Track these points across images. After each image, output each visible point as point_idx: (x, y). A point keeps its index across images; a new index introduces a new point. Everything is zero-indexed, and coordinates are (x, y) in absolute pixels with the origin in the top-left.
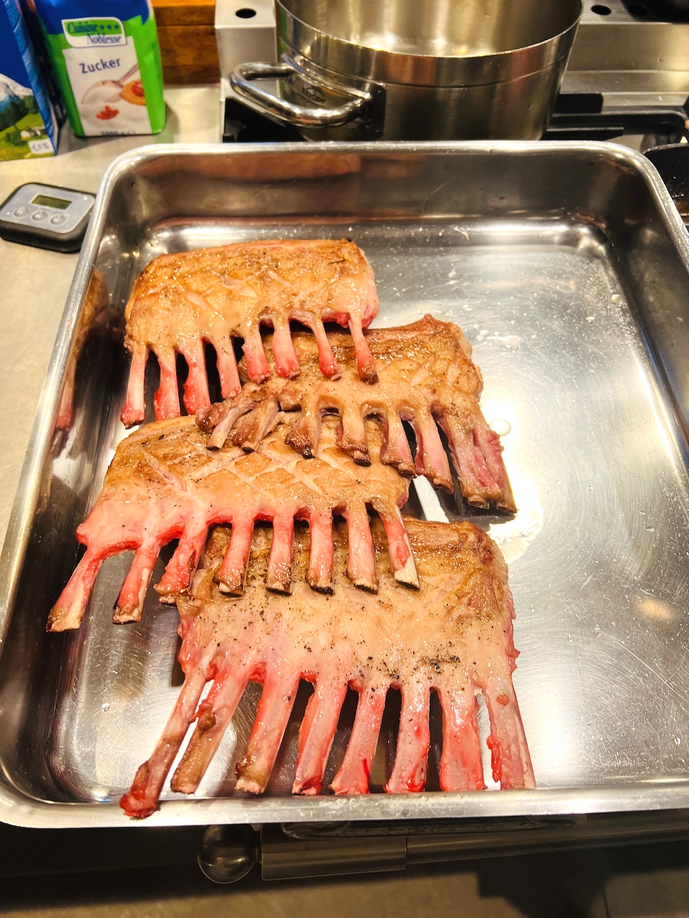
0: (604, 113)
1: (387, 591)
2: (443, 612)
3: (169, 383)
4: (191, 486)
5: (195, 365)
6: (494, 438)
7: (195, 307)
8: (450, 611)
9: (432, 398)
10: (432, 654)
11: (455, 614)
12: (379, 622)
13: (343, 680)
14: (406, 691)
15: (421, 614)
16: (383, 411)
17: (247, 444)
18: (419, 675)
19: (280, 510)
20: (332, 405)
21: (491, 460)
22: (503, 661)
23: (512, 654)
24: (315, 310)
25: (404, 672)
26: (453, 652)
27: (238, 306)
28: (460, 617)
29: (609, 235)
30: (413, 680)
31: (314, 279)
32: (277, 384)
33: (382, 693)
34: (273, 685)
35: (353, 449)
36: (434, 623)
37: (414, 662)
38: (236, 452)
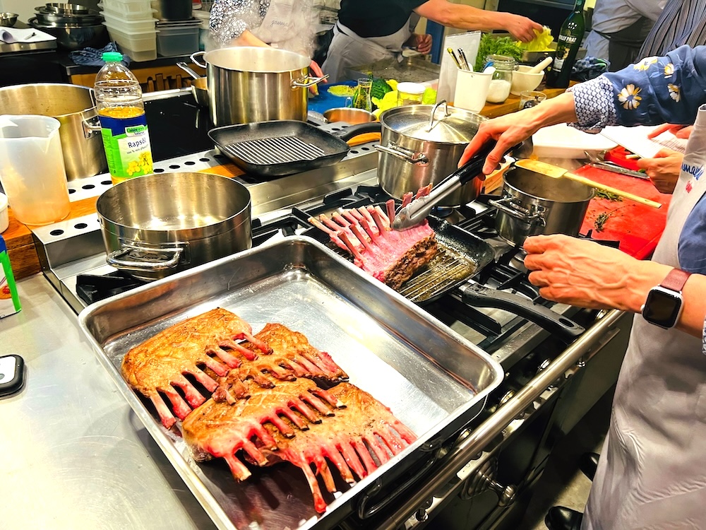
0: (263, 225)
1: (337, 413)
2: (359, 409)
3: (178, 400)
4: (239, 419)
5: (186, 385)
6: (326, 354)
7: (169, 363)
8: (360, 408)
9: (296, 349)
10: (366, 423)
11: (363, 409)
12: (343, 423)
13: (348, 444)
14: (366, 438)
15: (353, 413)
16: (282, 362)
17: (246, 395)
18: (367, 432)
19: (282, 406)
20: (263, 368)
21: (330, 362)
22: (388, 413)
23: (388, 409)
24: (228, 338)
25: (362, 433)
26: (372, 419)
27: (192, 352)
28: (365, 408)
29: (309, 270)
30: (367, 434)
31: (217, 327)
32: (234, 372)
33: (361, 442)
34: (331, 452)
35: (287, 376)
36: (359, 414)
37: (362, 428)
38: (242, 402)
